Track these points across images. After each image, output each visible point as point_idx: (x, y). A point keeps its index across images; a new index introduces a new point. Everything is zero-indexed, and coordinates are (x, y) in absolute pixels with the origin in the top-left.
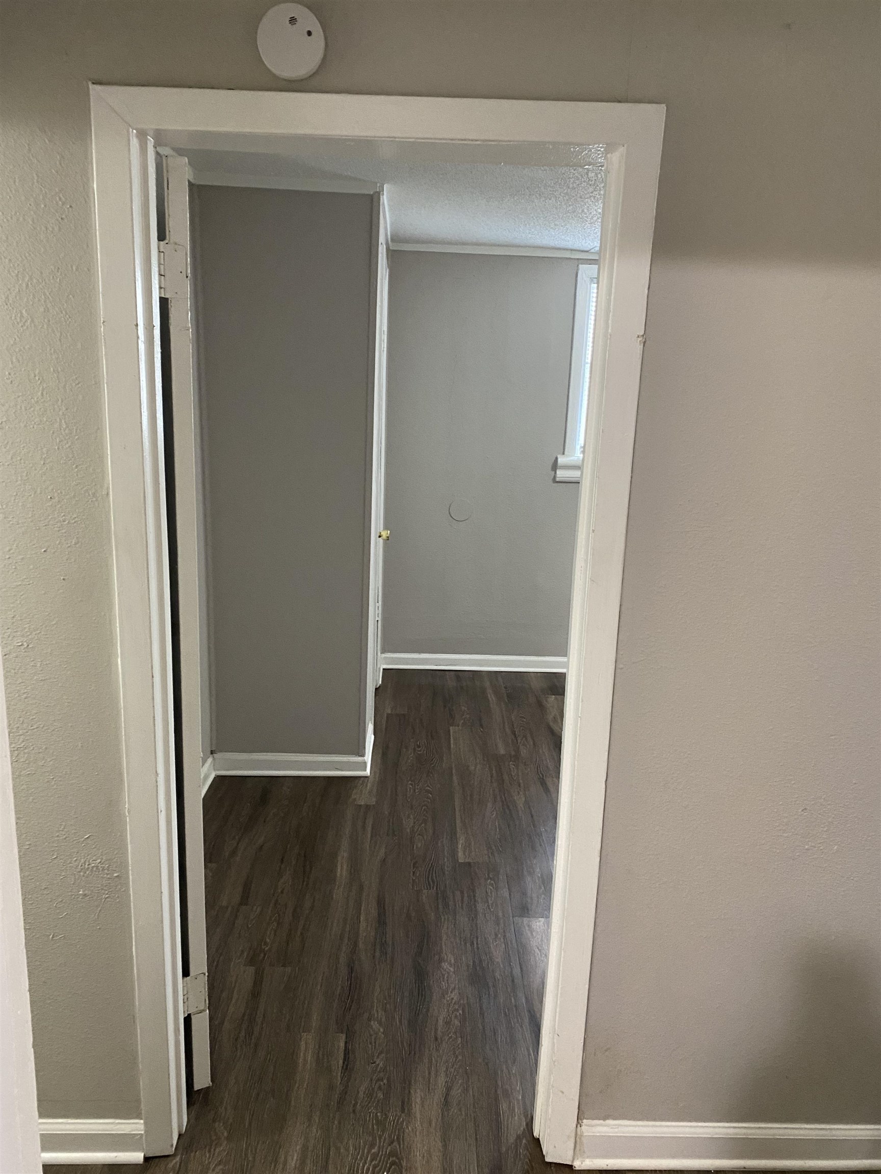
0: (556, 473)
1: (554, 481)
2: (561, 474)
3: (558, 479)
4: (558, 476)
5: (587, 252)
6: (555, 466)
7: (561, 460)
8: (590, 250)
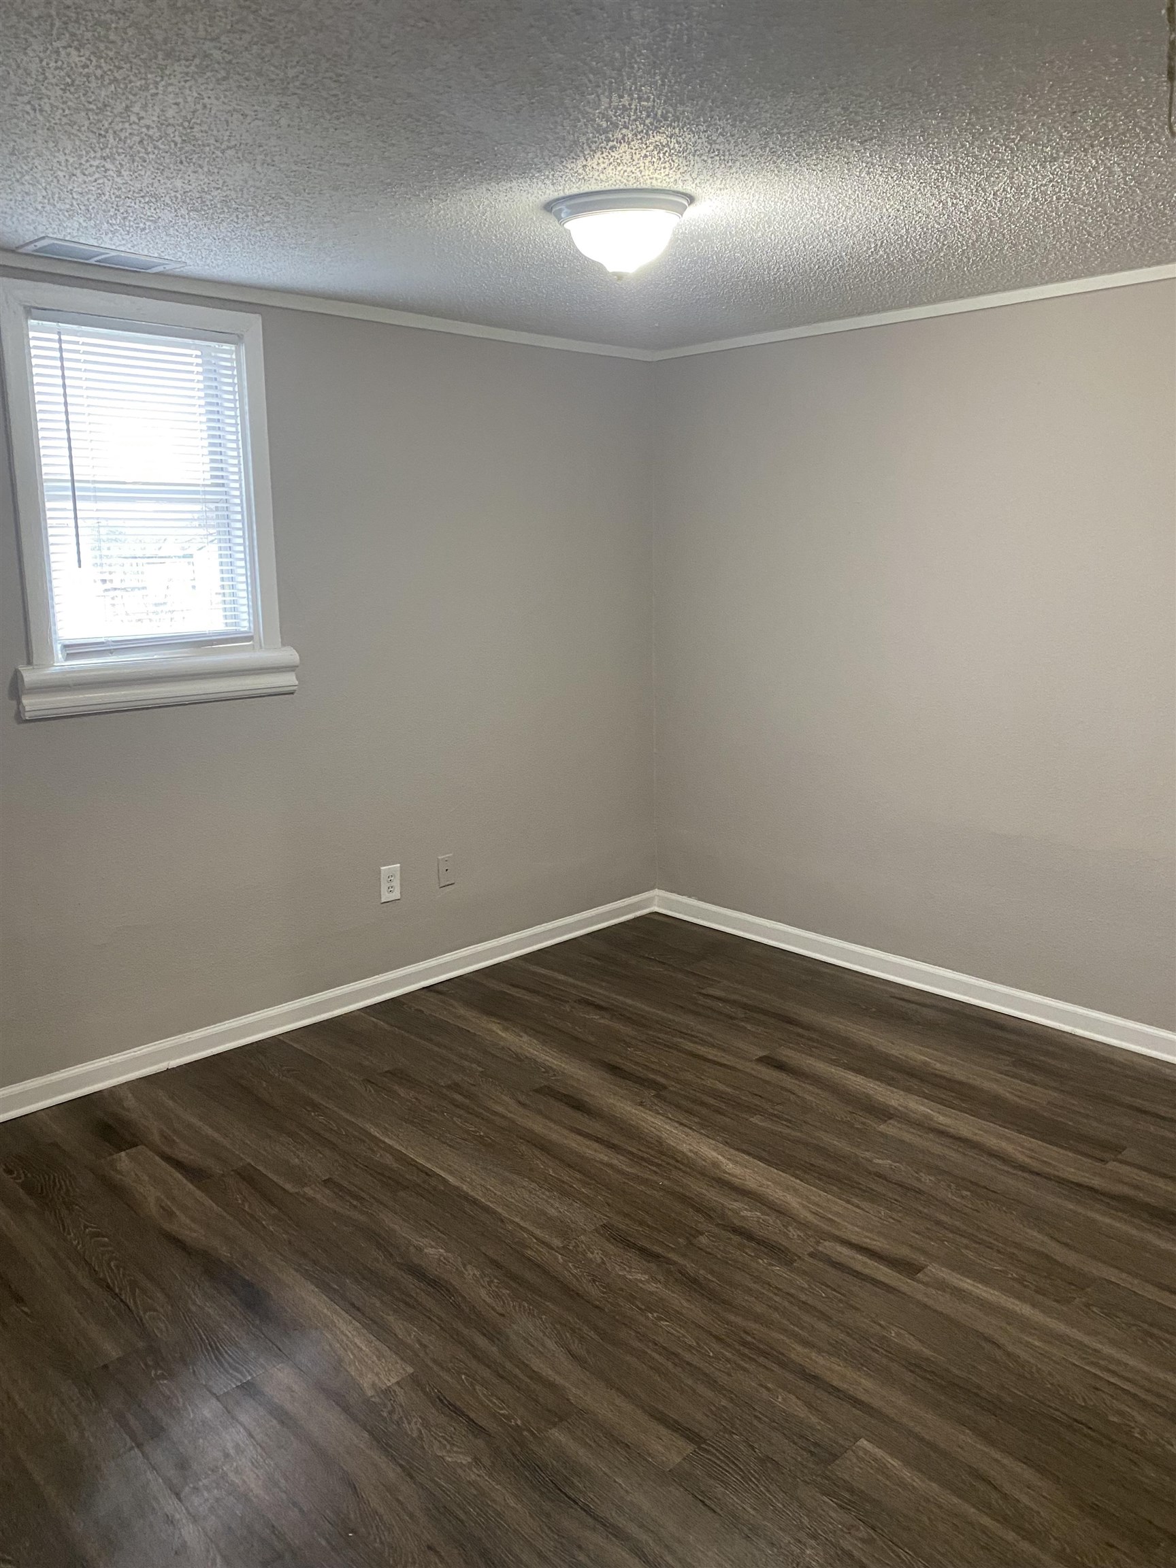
0: (19, 702)
1: (19, 718)
2: (31, 704)
3: (27, 716)
4: (27, 708)
5: (13, 251)
6: (16, 688)
7: (29, 676)
8: (22, 246)
